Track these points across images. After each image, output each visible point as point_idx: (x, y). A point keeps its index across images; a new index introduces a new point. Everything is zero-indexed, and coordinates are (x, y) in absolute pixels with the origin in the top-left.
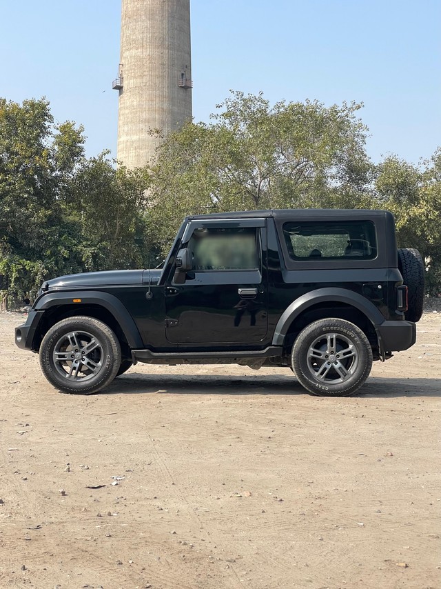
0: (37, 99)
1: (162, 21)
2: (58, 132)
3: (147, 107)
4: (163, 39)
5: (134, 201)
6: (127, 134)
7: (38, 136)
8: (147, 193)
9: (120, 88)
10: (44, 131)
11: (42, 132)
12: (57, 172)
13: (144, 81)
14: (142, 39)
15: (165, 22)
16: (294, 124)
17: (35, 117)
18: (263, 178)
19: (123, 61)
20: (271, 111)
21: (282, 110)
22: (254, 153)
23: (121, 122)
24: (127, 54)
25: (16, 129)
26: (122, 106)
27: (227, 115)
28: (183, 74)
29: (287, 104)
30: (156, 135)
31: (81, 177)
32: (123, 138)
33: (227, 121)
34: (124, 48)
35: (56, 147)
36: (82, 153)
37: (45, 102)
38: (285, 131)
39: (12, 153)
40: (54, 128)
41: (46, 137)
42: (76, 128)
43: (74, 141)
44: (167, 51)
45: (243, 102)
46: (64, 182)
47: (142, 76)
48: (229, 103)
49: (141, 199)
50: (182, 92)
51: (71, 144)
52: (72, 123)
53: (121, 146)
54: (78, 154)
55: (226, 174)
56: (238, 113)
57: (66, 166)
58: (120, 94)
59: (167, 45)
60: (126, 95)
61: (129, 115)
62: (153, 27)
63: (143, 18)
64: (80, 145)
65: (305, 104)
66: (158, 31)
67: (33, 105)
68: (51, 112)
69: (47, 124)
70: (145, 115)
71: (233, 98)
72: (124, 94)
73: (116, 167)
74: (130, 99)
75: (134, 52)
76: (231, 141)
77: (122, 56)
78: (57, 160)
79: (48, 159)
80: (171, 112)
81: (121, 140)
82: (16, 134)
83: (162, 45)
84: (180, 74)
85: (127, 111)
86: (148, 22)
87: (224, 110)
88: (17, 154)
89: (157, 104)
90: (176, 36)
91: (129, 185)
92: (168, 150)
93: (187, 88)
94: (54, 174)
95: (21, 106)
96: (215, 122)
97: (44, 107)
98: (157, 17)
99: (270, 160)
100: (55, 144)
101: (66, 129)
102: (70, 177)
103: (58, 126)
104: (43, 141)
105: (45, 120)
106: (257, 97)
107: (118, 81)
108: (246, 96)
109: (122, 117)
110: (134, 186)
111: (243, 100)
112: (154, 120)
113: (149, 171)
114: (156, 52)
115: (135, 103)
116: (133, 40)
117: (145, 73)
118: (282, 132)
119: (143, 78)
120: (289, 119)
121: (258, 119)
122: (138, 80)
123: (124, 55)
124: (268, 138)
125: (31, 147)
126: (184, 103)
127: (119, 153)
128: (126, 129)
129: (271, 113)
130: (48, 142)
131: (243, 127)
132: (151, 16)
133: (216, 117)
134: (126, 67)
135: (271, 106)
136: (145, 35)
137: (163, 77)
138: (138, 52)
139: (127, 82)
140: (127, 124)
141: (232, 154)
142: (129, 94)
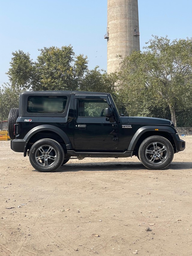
0: (67, 46)
1: (125, 7)
2: (77, 60)
3: (120, 46)
4: (126, 15)
5: (110, 88)
6: (111, 58)
7: (68, 61)
8: (116, 84)
9: (107, 38)
10: (70, 59)
11: (69, 59)
12: (77, 77)
13: (118, 34)
14: (117, 16)
15: (127, 7)
16: (182, 49)
17: (66, 53)
18: (168, 74)
19: (109, 26)
20: (171, 44)
21: (176, 43)
22: (163, 63)
23: (108, 53)
24: (110, 23)
25: (59, 59)
26: (109, 46)
27: (150, 47)
28: (135, 30)
29: (178, 40)
30: (120, 57)
31: (87, 78)
32: (110, 60)
33: (151, 50)
34: (109, 20)
35: (76, 66)
36: (87, 68)
37: (71, 47)
38: (177, 53)
39: (57, 70)
40: (74, 58)
41: (72, 62)
42: (84, 57)
43: (84, 63)
44: (128, 20)
45: (158, 41)
46: (80, 81)
47: (117, 32)
48: (151, 41)
49: (113, 87)
50: (135, 38)
51: (82, 64)
52: (82, 55)
53: (108, 64)
54: (85, 69)
55: (151, 74)
56: (156, 45)
57: (80, 74)
58: (108, 40)
59: (128, 18)
60: (110, 41)
61: (112, 50)
62: (121, 10)
63: (117, 6)
64: (86, 64)
65: (186, 40)
66: (123, 12)
67: (66, 48)
68: (73, 51)
69: (72, 56)
70: (119, 49)
71: (153, 39)
72: (109, 40)
73: (102, 73)
74: (112, 43)
75: (113, 22)
76: (153, 58)
77: (108, 24)
78: (76, 72)
79: (72, 71)
80: (130, 47)
81: (109, 61)
82: (59, 61)
83: (126, 17)
84: (134, 30)
85: (111, 48)
86: (119, 8)
87: (149, 44)
88: (59, 70)
89: (124, 44)
90: (131, 13)
91: (107, 81)
92: (125, 64)
93: (137, 36)
94: (75, 78)
95: (61, 49)
96: (145, 50)
97: (70, 49)
98: (123, 5)
99: (171, 66)
100: (75, 65)
101: (80, 58)
102: (82, 79)
103: (76, 57)
104: (70, 63)
105: (71, 54)
106: (164, 38)
107: (107, 35)
108: (159, 38)
109: (109, 51)
110: (110, 81)
111: (158, 40)
112: (123, 51)
113: (117, 74)
114: (123, 21)
115: (114, 44)
116: (113, 16)
117: (118, 31)
118: (176, 53)
119: (117, 33)
120: (179, 47)
121: (165, 48)
122: (115, 34)
123: (109, 23)
124: (170, 56)
125: (65, 66)
126: (136, 42)
127: (108, 67)
128: (111, 56)
129: (171, 45)
130: (72, 64)
131: (159, 52)
132: (120, 5)
133: (146, 48)
134: (110, 29)
135: (171, 42)
136: (118, 14)
137: (126, 32)
138: (115, 22)
139: (110, 35)
140: (111, 54)
141: (154, 64)
142: (112, 40)
